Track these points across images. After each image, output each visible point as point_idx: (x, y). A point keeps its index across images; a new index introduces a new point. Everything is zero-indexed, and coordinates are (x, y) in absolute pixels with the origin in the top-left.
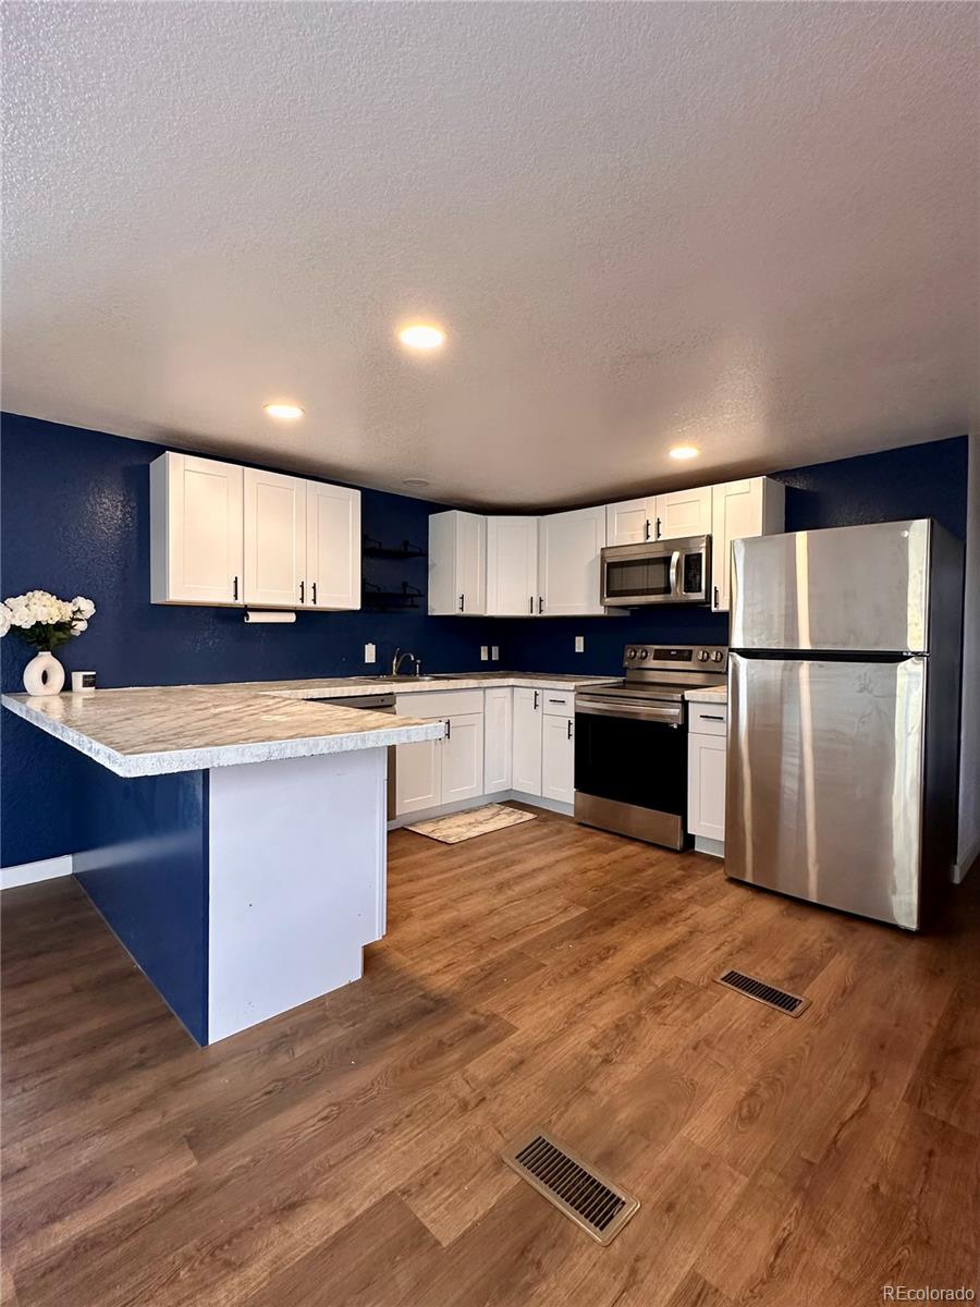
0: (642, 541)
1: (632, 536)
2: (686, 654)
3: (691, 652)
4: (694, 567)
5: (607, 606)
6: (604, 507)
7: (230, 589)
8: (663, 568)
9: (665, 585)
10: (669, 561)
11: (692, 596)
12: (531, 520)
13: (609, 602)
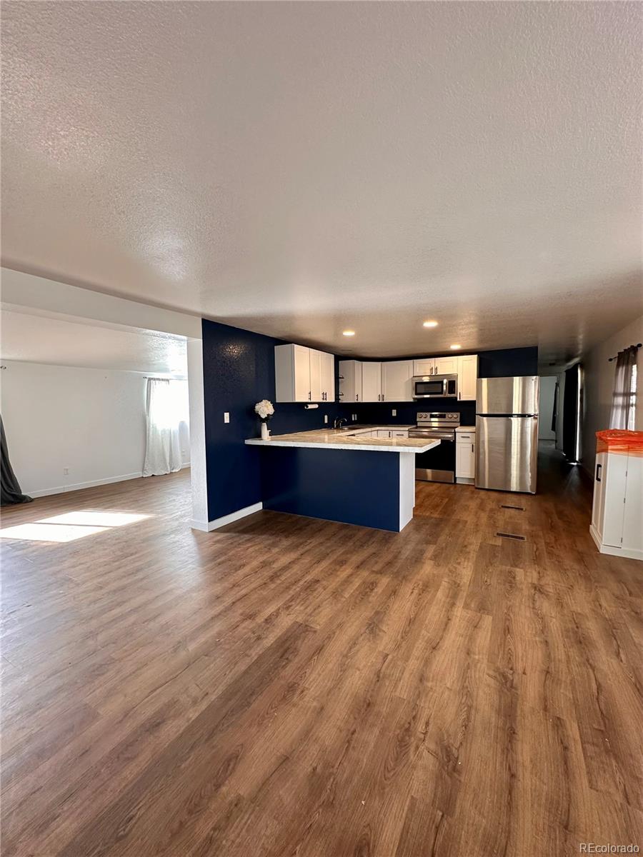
0: (429, 375)
1: (425, 373)
3: (445, 415)
4: (452, 385)
5: (414, 399)
6: (412, 361)
7: (308, 396)
8: (440, 385)
9: (440, 391)
10: (442, 382)
11: (452, 395)
12: (379, 364)
13: (416, 396)
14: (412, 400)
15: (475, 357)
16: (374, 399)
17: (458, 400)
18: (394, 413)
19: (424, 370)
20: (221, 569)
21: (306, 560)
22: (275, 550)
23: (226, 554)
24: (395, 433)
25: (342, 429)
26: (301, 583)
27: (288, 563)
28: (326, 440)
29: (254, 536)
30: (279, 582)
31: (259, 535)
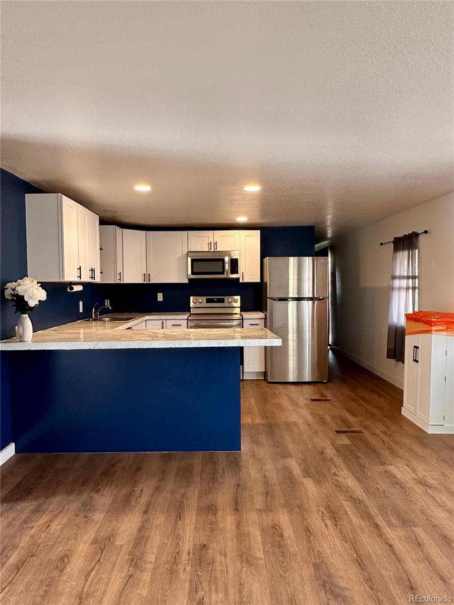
0: (207, 250)
1: (203, 248)
2: (222, 300)
3: (224, 299)
4: (234, 263)
5: (190, 280)
6: (186, 232)
7: (77, 273)
8: (221, 263)
9: (221, 271)
10: (223, 260)
11: (234, 276)
12: (142, 233)
13: (193, 277)
14: (187, 281)
15: (257, 233)
16: (140, 280)
17: (241, 281)
18: (160, 298)
19: (201, 242)
20: (28, 578)
21: (159, 519)
22: (98, 516)
23: (15, 547)
24: (170, 323)
25: (100, 320)
26: (184, 557)
27: (136, 531)
28: (82, 336)
29: (41, 501)
30: (150, 566)
31: (49, 497)
